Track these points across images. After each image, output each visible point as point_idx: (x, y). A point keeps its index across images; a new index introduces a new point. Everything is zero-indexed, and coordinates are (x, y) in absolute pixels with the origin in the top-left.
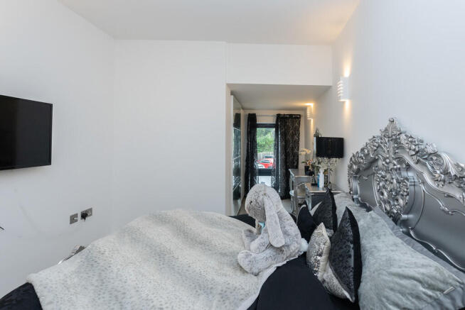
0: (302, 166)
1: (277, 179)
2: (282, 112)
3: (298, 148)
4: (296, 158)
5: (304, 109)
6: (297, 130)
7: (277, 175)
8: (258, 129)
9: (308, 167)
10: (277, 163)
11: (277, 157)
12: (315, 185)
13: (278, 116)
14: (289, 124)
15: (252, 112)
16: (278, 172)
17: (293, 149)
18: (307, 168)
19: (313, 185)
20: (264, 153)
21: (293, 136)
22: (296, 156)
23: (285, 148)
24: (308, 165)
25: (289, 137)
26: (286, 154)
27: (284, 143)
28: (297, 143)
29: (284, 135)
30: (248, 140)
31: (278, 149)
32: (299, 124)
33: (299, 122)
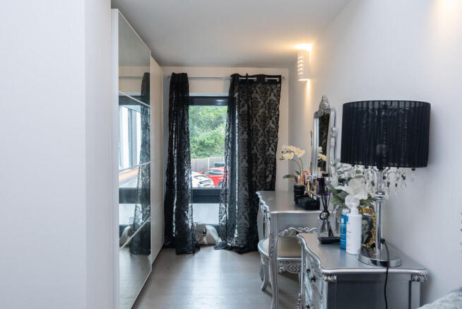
0: (283, 184)
1: (231, 211)
2: (243, 72)
3: (276, 146)
4: (270, 166)
5: (290, 62)
6: (273, 108)
7: (232, 202)
8: (191, 108)
9: (303, 188)
10: (233, 176)
11: (232, 165)
12: (333, 241)
13: (235, 77)
14: (257, 95)
15: (178, 71)
16: (232, 196)
17: (264, 149)
18: (299, 193)
19: (324, 242)
20: (212, 157)
21: (264, 121)
22: (271, 163)
23: (249, 145)
24: (301, 183)
25: (256, 123)
26: (251, 159)
27: (245, 136)
28: (272, 136)
29: (247, 119)
30: (171, 130)
31: (233, 149)
32: (278, 96)
33: (279, 91)
